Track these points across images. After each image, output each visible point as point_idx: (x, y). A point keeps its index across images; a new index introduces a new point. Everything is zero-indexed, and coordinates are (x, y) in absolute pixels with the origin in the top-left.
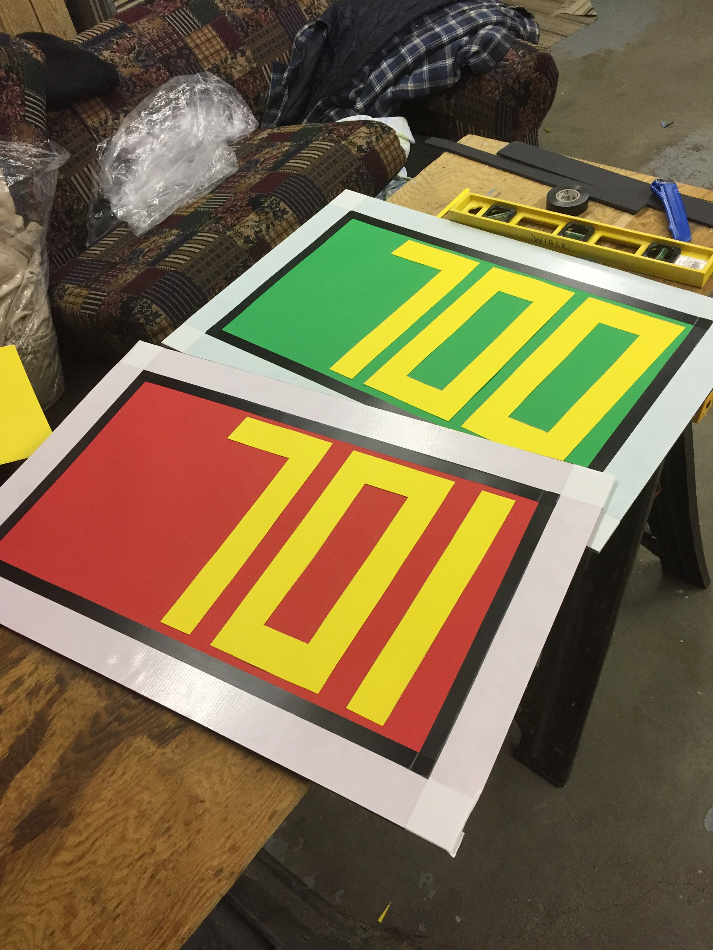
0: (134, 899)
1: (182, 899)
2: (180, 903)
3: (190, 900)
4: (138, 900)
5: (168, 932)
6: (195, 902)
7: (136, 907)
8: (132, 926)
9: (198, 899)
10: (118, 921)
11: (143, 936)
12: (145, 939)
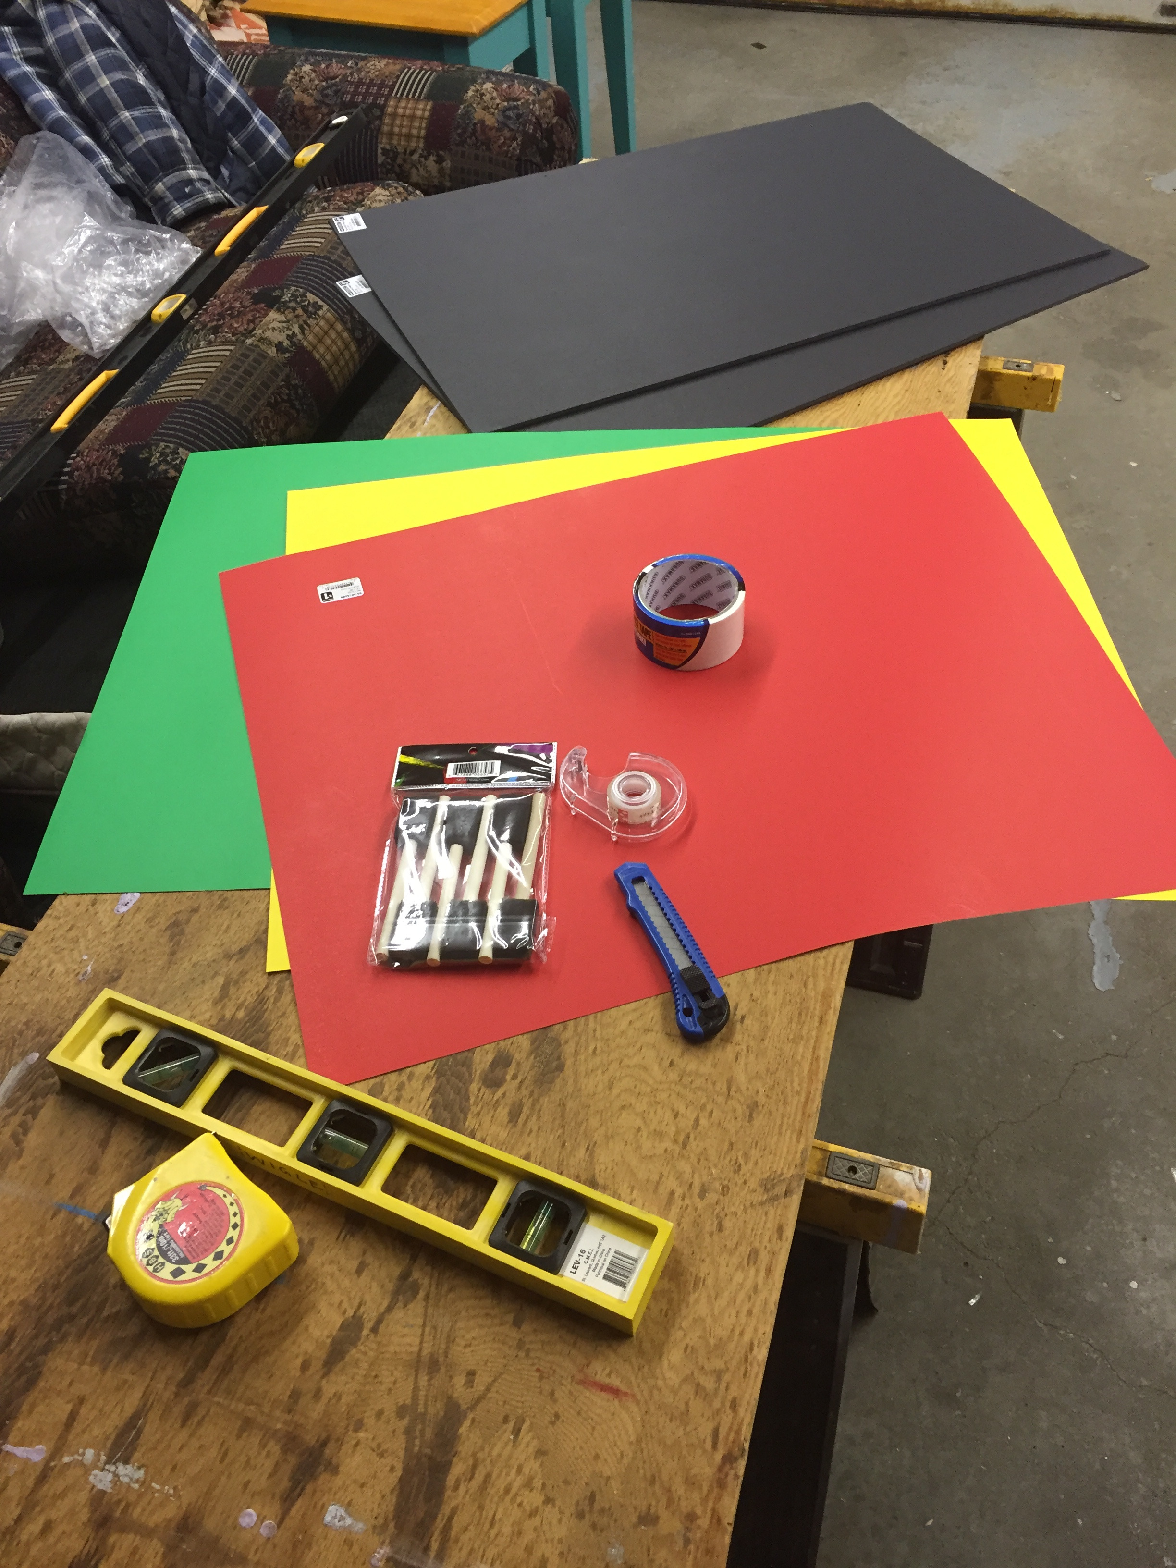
0: (752, 995)
1: (810, 974)
2: (811, 979)
3: (821, 972)
4: (756, 994)
5: (818, 1008)
6: (829, 971)
7: (759, 1001)
8: (769, 1018)
9: (829, 968)
10: (746, 1021)
11: (791, 1022)
12: (794, 1025)
